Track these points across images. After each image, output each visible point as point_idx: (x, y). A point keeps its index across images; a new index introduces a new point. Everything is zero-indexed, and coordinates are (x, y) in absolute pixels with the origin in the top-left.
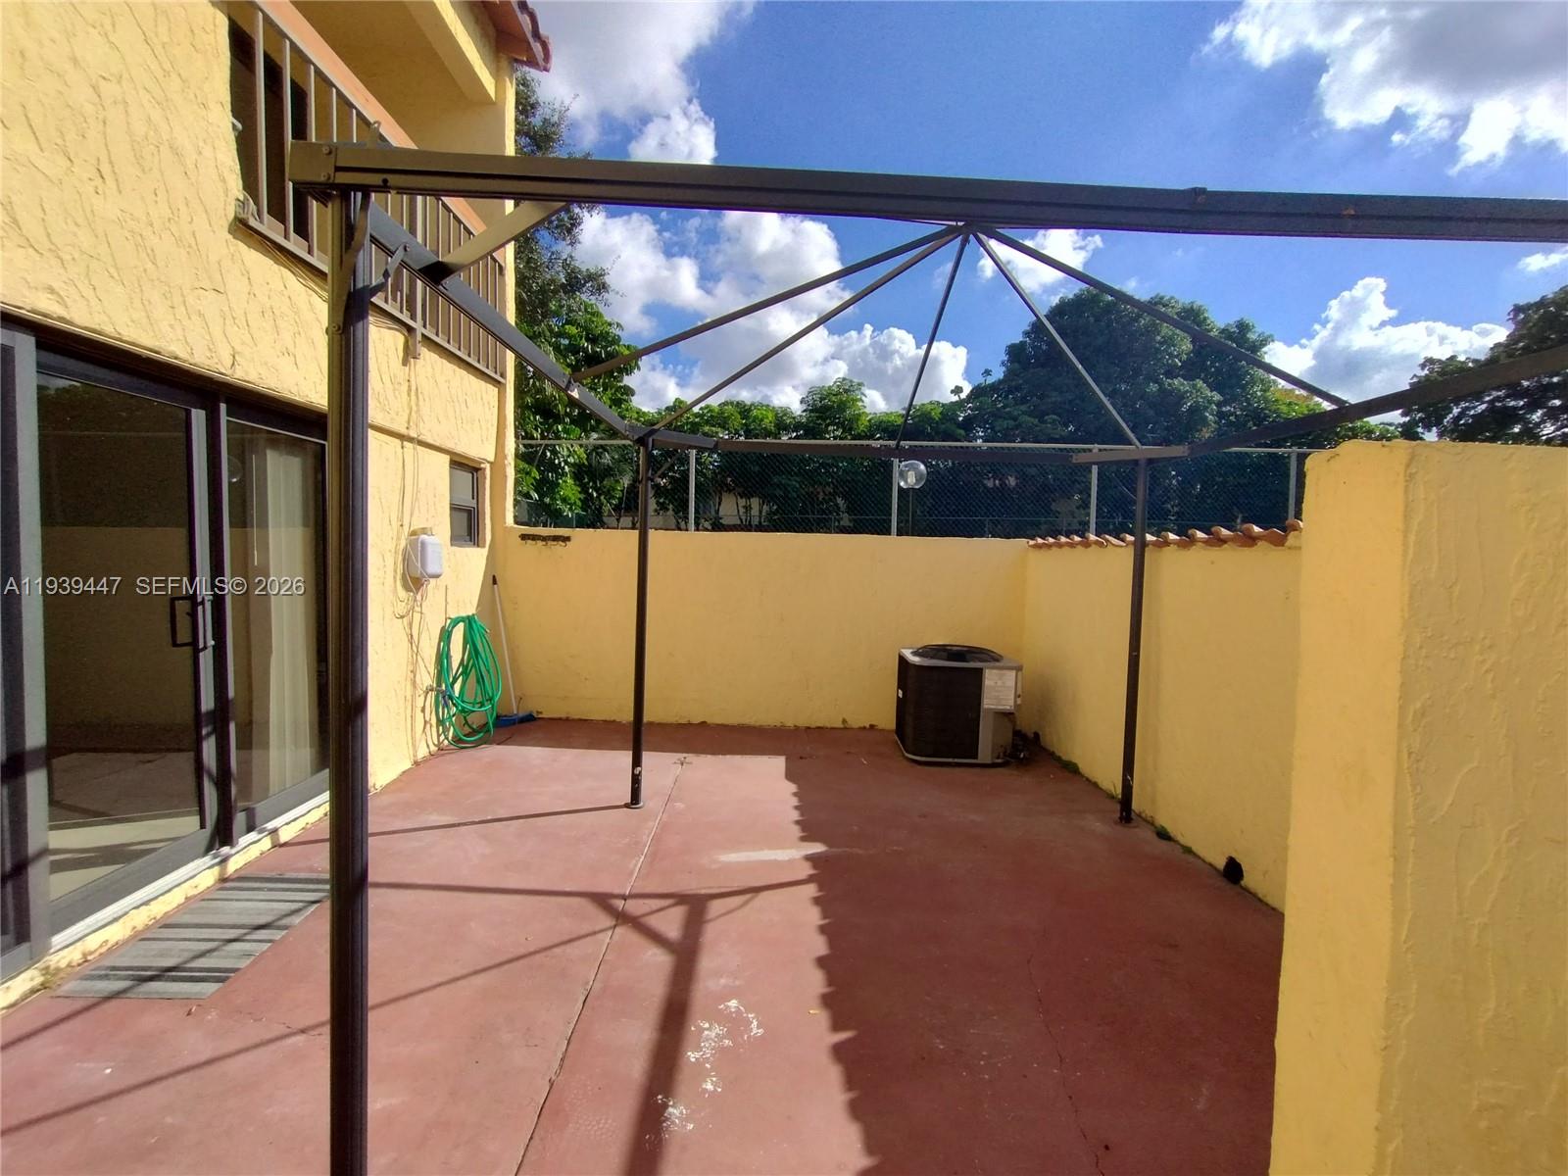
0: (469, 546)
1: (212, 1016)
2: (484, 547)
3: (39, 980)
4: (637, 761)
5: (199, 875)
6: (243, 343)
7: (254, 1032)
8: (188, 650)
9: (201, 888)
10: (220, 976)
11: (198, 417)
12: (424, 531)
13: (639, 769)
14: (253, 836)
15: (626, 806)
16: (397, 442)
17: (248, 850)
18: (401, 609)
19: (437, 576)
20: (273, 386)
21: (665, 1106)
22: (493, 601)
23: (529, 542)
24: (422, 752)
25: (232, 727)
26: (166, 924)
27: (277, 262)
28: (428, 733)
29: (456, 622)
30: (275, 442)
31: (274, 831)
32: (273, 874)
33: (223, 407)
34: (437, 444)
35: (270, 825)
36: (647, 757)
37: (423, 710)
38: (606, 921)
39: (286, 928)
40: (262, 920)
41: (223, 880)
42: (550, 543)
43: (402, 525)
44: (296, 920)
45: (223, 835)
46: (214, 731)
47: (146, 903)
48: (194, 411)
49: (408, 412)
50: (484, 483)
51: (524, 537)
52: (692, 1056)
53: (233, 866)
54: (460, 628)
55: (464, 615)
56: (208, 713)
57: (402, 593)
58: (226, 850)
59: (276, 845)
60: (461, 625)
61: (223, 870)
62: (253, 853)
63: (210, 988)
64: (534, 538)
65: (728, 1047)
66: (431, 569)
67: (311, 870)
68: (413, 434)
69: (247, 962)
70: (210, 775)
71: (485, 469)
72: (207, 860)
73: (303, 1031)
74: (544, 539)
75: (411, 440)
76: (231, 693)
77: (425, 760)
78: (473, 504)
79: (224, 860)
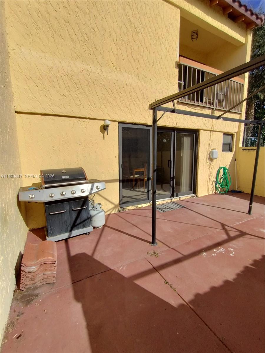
0: (229, 152)
1: (161, 215)
2: (233, 152)
3: (149, 205)
4: (251, 203)
5: (168, 200)
6: (178, 121)
7: (164, 218)
8: (170, 168)
9: (168, 202)
10: (164, 211)
11: (173, 133)
12: (214, 149)
13: (251, 205)
14: (177, 197)
15: (247, 213)
16: (209, 132)
17: (175, 199)
18: (208, 164)
19: (216, 158)
20: (183, 126)
21: (204, 252)
22: (234, 164)
23: (245, 151)
24: (211, 193)
25: (175, 180)
26: (163, 204)
27: (184, 106)
28: (213, 190)
29: (221, 168)
30: (186, 135)
31: (180, 198)
32: (177, 203)
33: (176, 131)
34: (220, 131)
35: (179, 197)
36: (253, 203)
37: (212, 185)
38: (221, 228)
39: (174, 209)
40: (172, 208)
41: (171, 202)
42: (250, 151)
43: (209, 148)
44: (175, 209)
45: (172, 196)
46: (172, 180)
47: (161, 201)
48: (172, 133)
49: (211, 125)
50: (234, 138)
51: (243, 149)
52: (215, 250)
53: (173, 201)
54: (222, 169)
55: (223, 167)
56: (172, 177)
57: (208, 161)
58: (173, 198)
59: (180, 200)
60: (223, 169)
61: (171, 201)
62: (176, 200)
63: (163, 212)
64: (246, 149)
65: (223, 254)
66: (214, 157)
67: (182, 204)
68: (213, 130)
69: (167, 211)
70: (172, 187)
71: (234, 134)
72: (170, 198)
73: (168, 220)
74: (248, 150)
75: (212, 131)
76: (175, 175)
77: (211, 195)
78: (231, 142)
79: (172, 199)
